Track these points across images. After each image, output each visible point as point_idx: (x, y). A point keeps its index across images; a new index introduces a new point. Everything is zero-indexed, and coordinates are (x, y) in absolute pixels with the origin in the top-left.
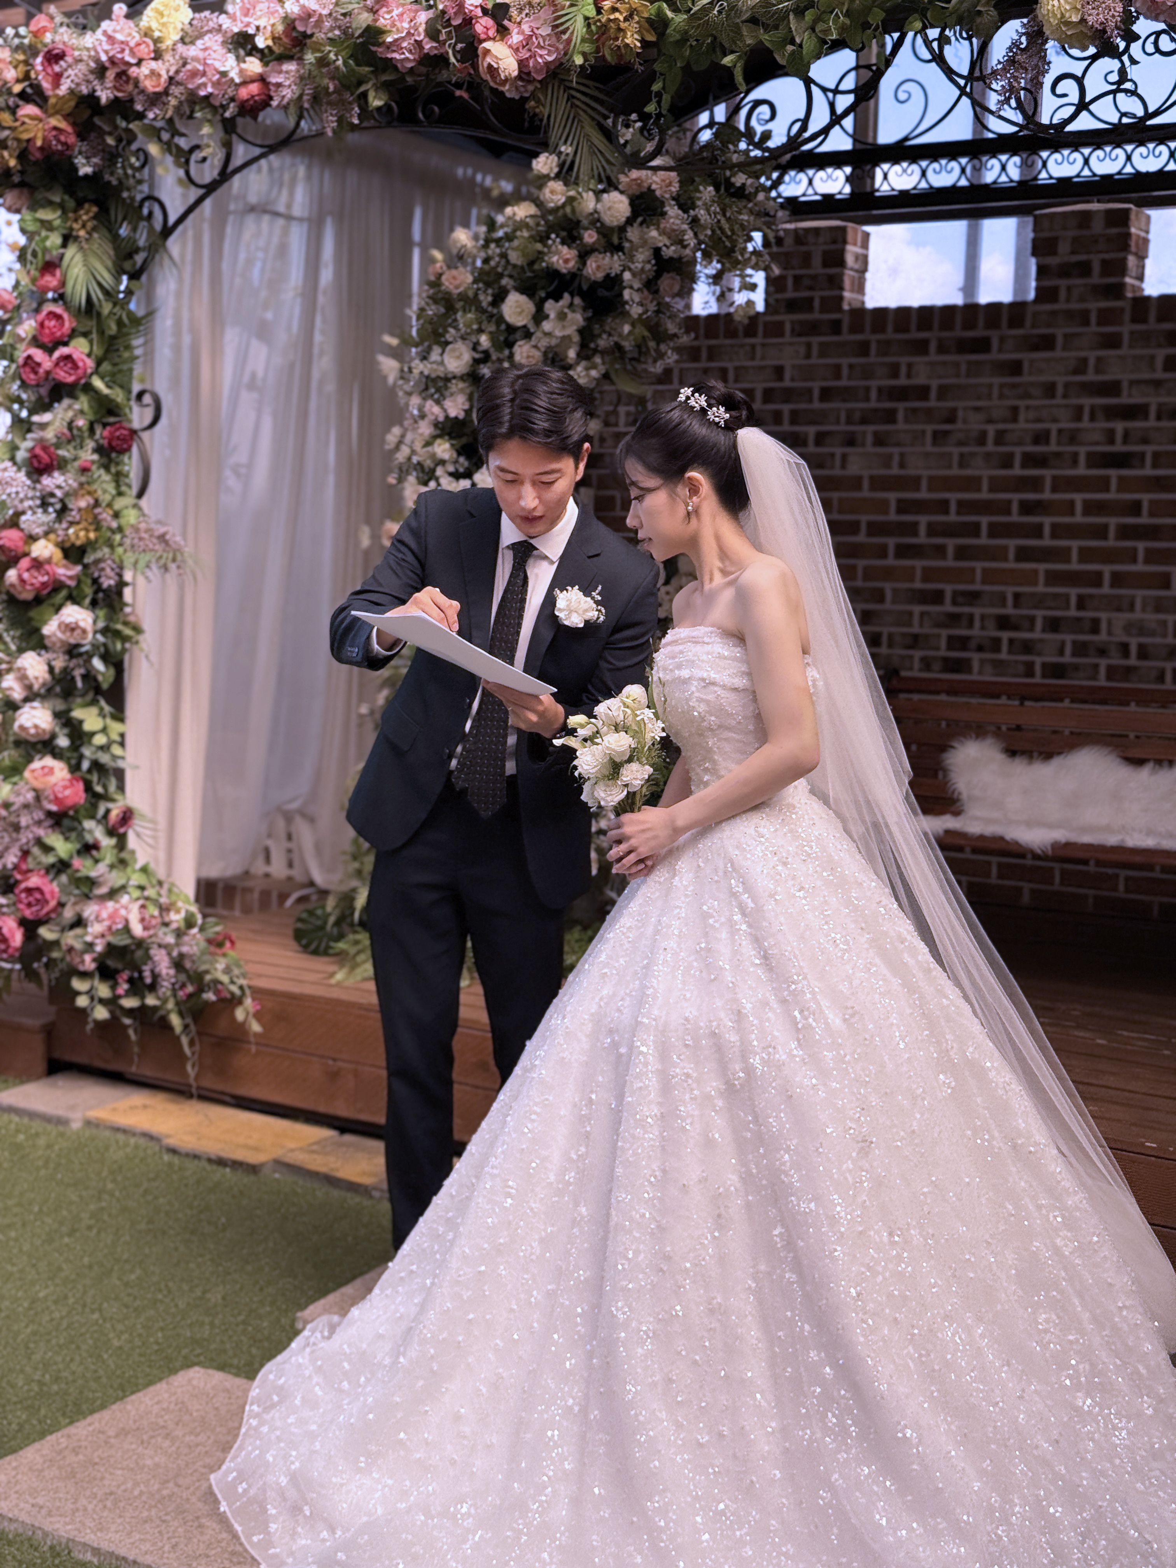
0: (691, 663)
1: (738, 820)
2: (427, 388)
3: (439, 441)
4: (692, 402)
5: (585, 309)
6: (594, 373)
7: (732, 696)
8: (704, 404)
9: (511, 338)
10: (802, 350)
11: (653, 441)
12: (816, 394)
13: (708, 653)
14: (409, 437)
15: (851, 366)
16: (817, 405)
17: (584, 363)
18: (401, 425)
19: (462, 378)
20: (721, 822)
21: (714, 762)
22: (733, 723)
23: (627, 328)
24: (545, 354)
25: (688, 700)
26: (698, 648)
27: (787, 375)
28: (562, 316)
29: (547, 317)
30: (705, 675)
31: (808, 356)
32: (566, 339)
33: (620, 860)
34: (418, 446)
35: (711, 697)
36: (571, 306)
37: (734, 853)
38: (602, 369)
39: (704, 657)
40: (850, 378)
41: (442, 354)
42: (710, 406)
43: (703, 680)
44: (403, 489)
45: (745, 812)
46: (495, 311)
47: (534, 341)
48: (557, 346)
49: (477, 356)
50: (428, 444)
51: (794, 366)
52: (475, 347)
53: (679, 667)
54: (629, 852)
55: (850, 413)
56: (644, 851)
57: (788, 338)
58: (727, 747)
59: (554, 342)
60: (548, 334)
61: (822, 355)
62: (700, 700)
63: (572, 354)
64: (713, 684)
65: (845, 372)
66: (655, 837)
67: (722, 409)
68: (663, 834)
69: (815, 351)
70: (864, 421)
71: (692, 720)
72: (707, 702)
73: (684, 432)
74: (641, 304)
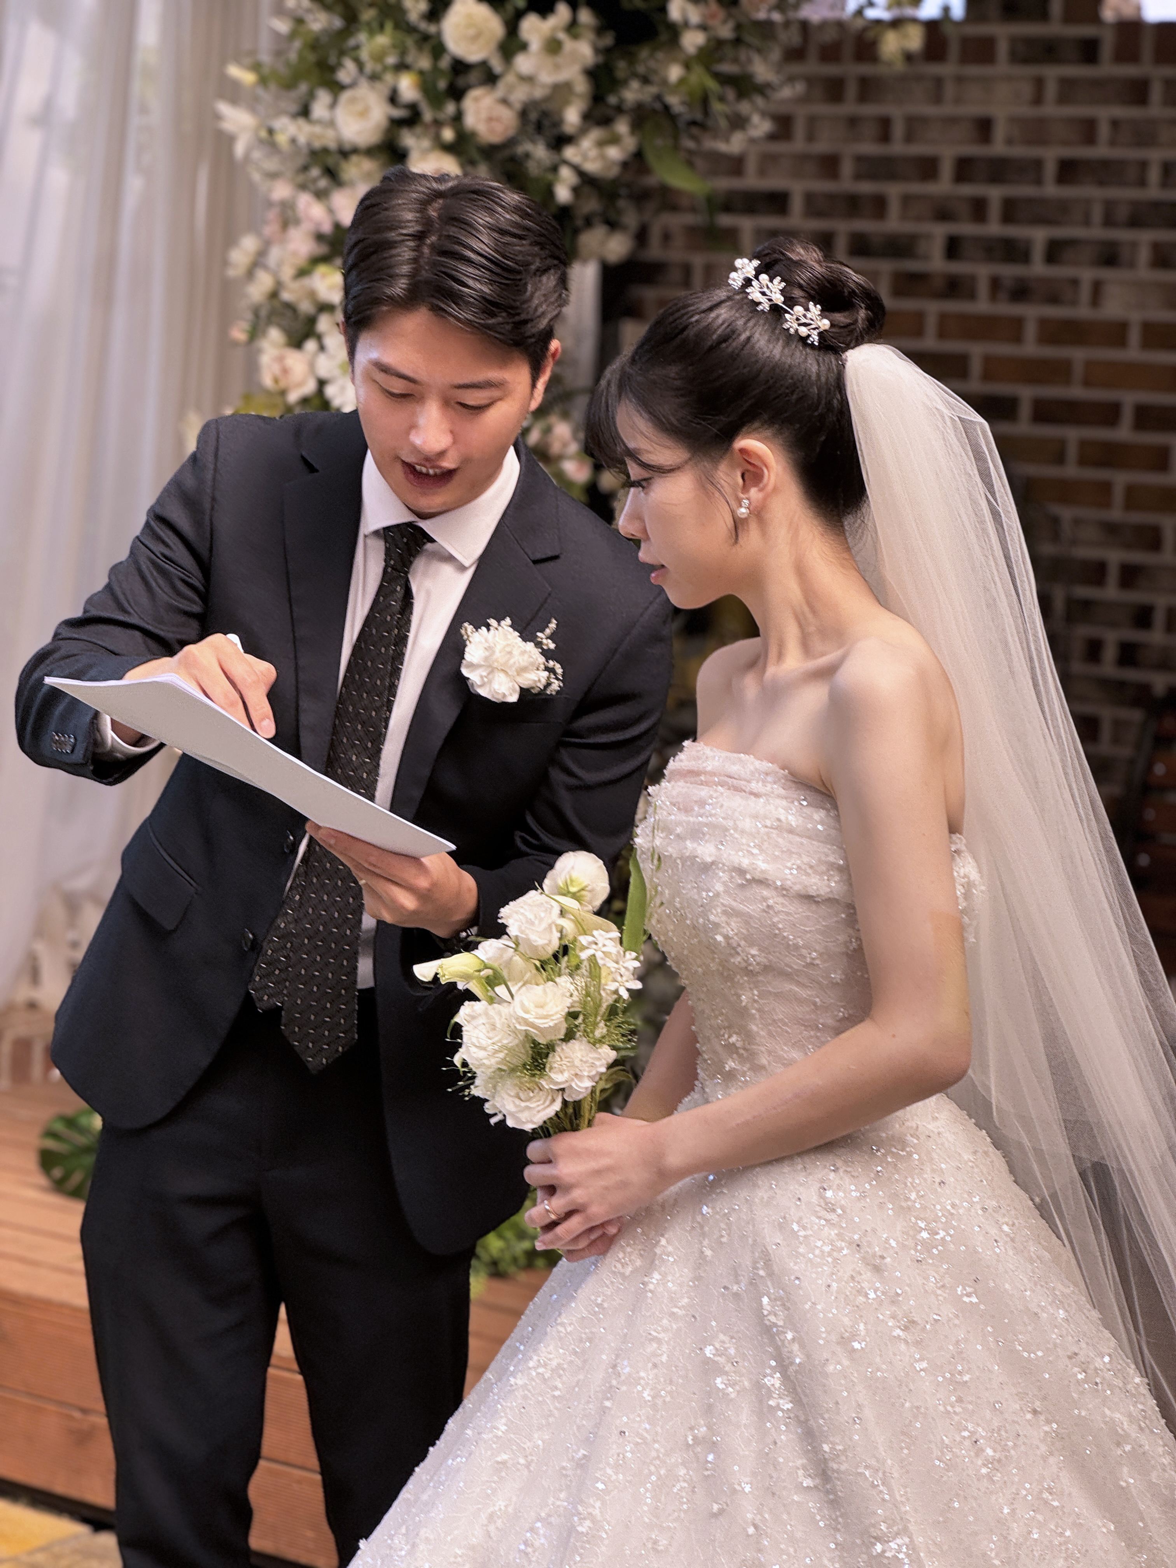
0: (721, 833)
1: (786, 1168)
2: (305, 168)
3: (322, 269)
4: (754, 293)
5: (600, 31)
6: (614, 153)
7: (798, 910)
8: (779, 299)
9: (461, 82)
10: (1027, 89)
11: (673, 371)
12: (1050, 170)
13: (756, 817)
14: (275, 254)
15: (1115, 124)
16: (1051, 190)
17: (595, 134)
18: (258, 233)
19: (370, 152)
20: (753, 1167)
21: (749, 1036)
22: (797, 964)
23: (675, 73)
24: (523, 114)
25: (706, 909)
26: (736, 802)
27: (1000, 132)
28: (553, 47)
29: (523, 47)
30: (745, 862)
31: (1038, 99)
32: (562, 91)
33: (552, 1226)
34: (287, 273)
35: (752, 909)
36: (572, 27)
37: (772, 1238)
38: (630, 143)
39: (747, 824)
40: (1113, 143)
41: (333, 105)
42: (791, 302)
43: (741, 872)
44: (259, 351)
45: (801, 1154)
46: (432, 29)
47: (501, 90)
48: (547, 99)
49: (398, 113)
50: (302, 273)
51: (1014, 120)
52: (393, 98)
53: (696, 833)
54: (569, 1214)
55: (1109, 207)
56: (598, 1211)
57: (1002, 66)
58: (781, 1011)
59: (539, 93)
60: (529, 79)
61: (1063, 99)
62: (732, 912)
63: (572, 116)
64: (762, 882)
65: (1104, 131)
66: (624, 1185)
67: (815, 310)
68: (638, 1177)
69: (1051, 90)
70: (1136, 221)
71: (712, 947)
72: (746, 918)
73: (734, 357)
74: (703, 27)
